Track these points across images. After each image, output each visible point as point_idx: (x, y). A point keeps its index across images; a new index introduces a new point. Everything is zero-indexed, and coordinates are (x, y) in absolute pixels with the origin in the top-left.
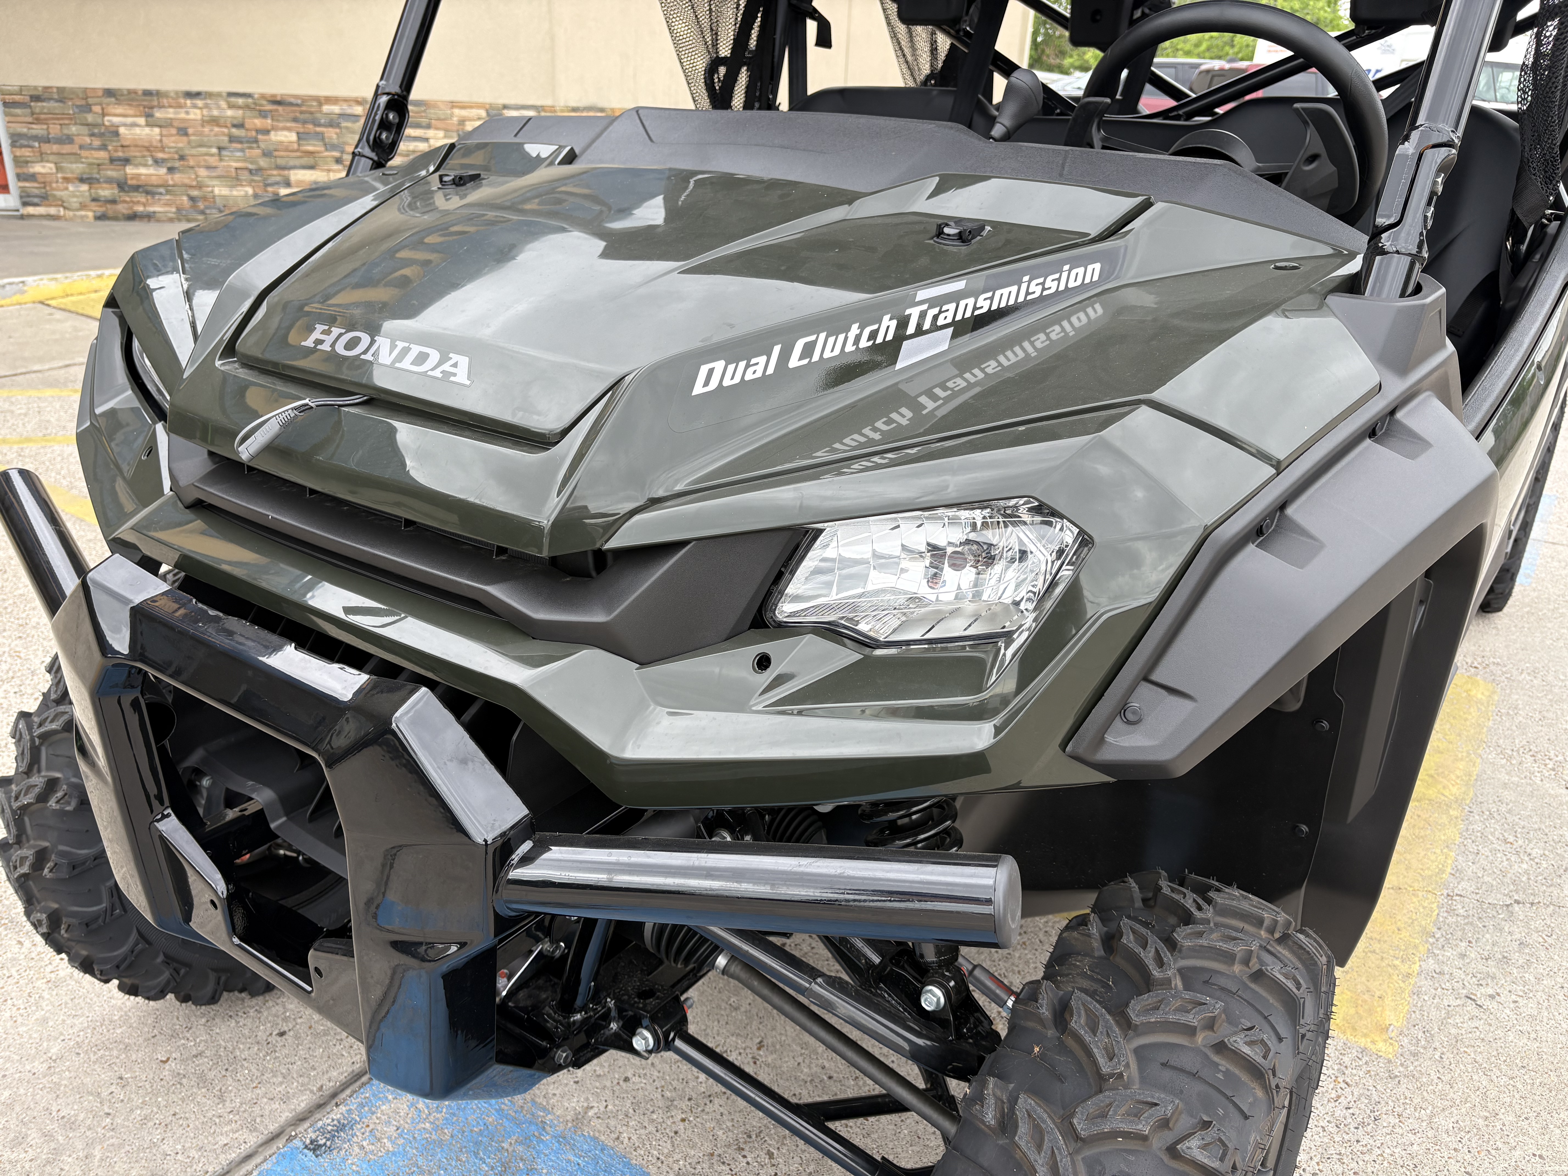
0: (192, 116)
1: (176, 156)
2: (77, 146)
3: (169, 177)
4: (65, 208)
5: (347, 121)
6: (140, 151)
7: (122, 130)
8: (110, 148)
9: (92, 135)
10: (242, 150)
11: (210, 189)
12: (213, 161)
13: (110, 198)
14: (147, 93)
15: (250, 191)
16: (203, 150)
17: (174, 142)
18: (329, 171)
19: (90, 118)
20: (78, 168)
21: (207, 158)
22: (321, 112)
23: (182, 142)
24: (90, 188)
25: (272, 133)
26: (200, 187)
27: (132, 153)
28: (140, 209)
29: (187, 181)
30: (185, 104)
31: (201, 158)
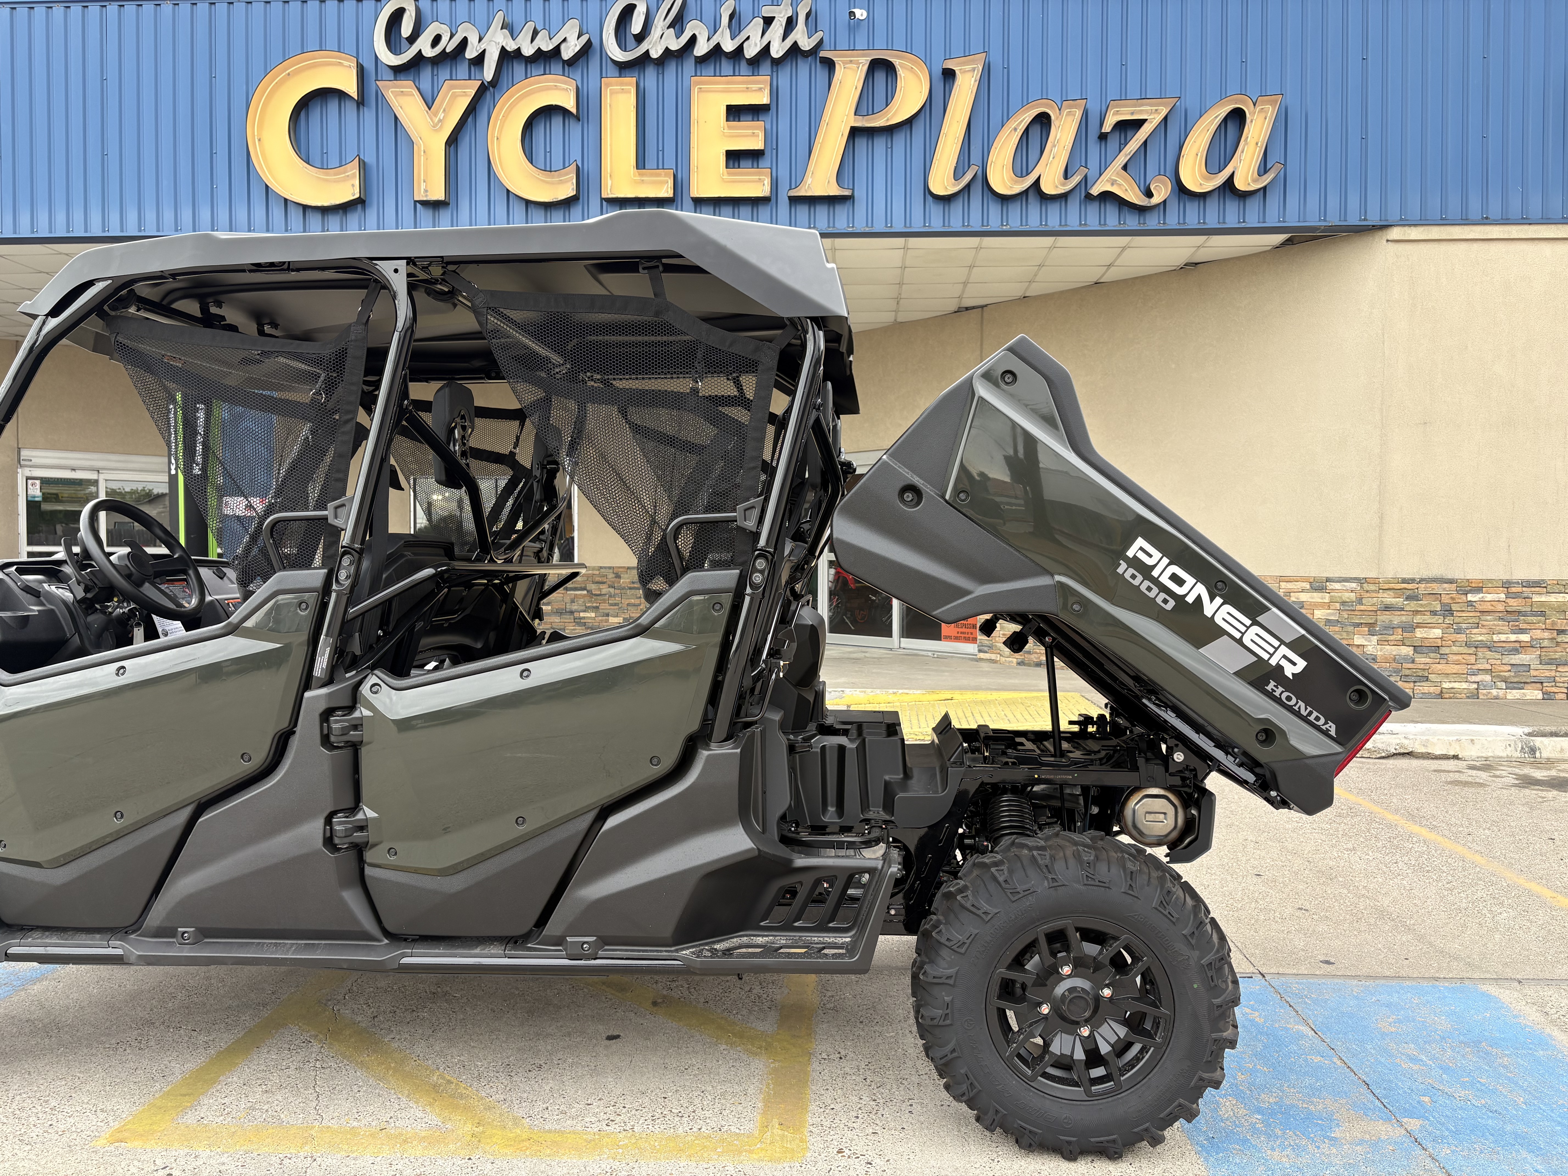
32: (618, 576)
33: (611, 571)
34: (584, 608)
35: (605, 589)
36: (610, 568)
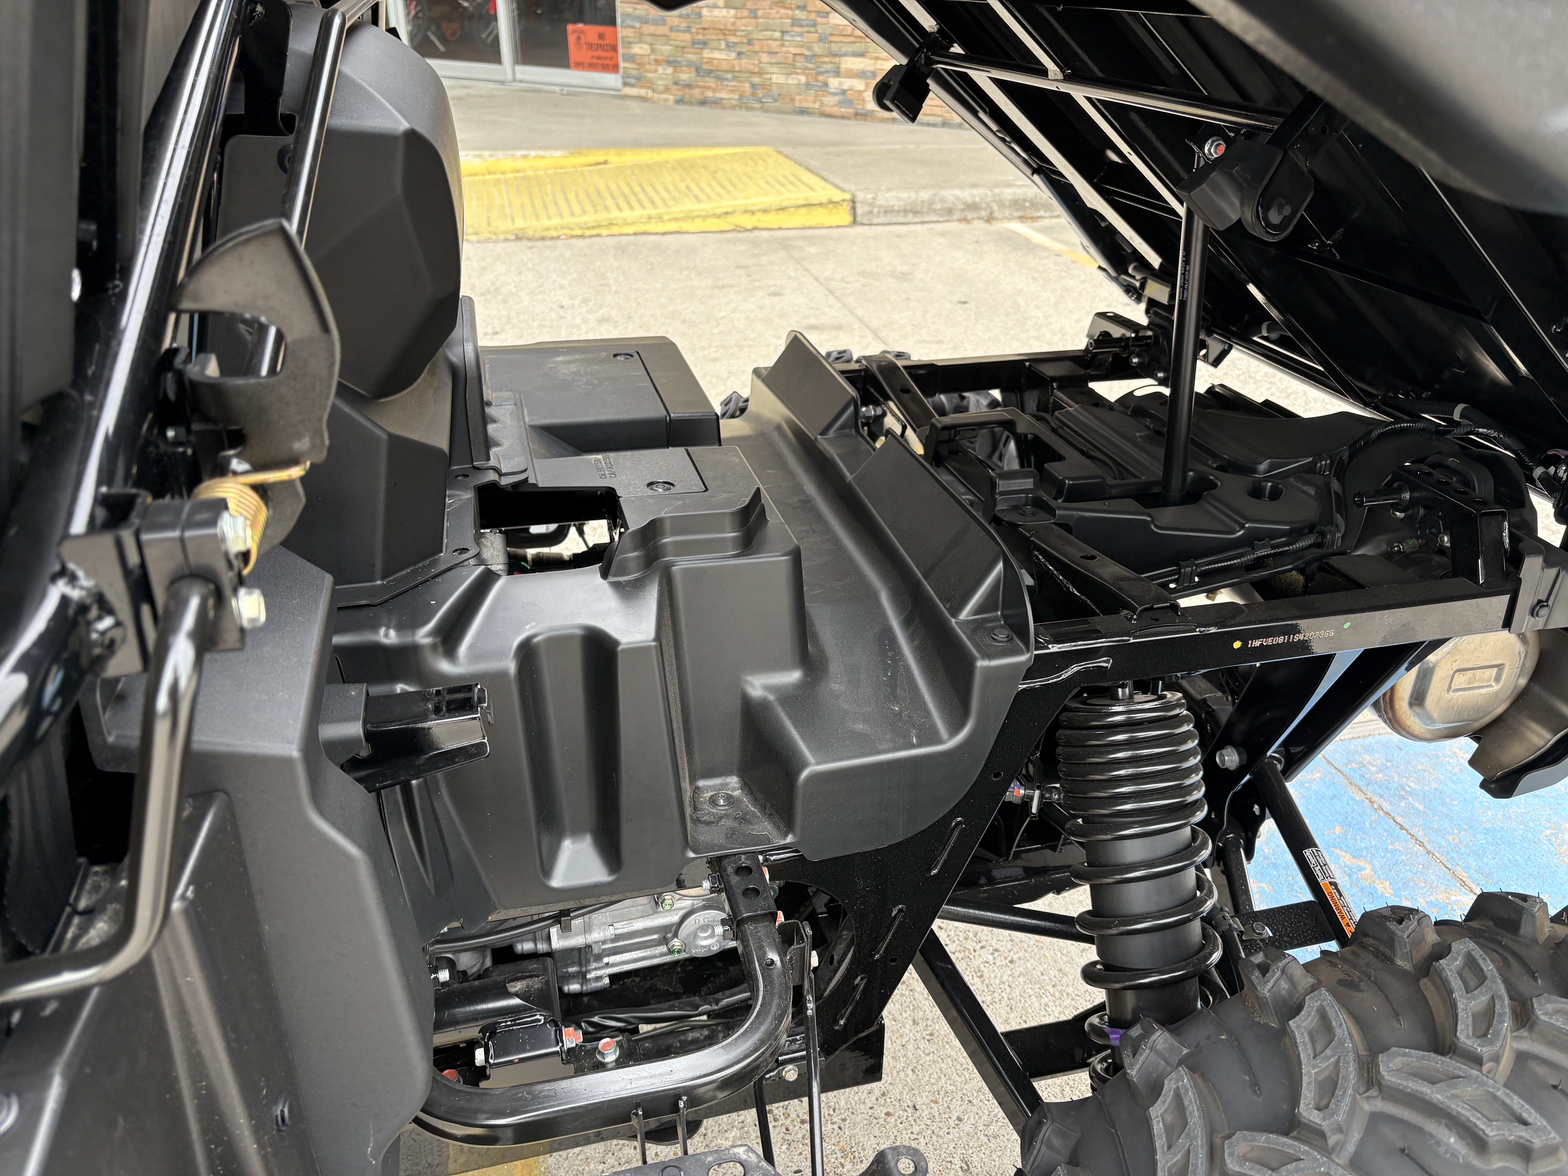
1: (745, 41)
2: (667, 28)
3: (736, 62)
4: (653, 90)
6: (717, 34)
7: (705, 12)
8: (694, 30)
9: (680, 17)
10: (801, 35)
11: (768, 76)
12: (775, 45)
13: (687, 83)
15: (803, 79)
16: (768, 34)
17: (745, 25)
18: (877, 58)
20: (666, 49)
21: (770, 42)
24: (675, 71)
25: (831, 15)
26: (760, 73)
27: (711, 36)
28: (709, 94)
29: (751, 67)
31: (765, 42)
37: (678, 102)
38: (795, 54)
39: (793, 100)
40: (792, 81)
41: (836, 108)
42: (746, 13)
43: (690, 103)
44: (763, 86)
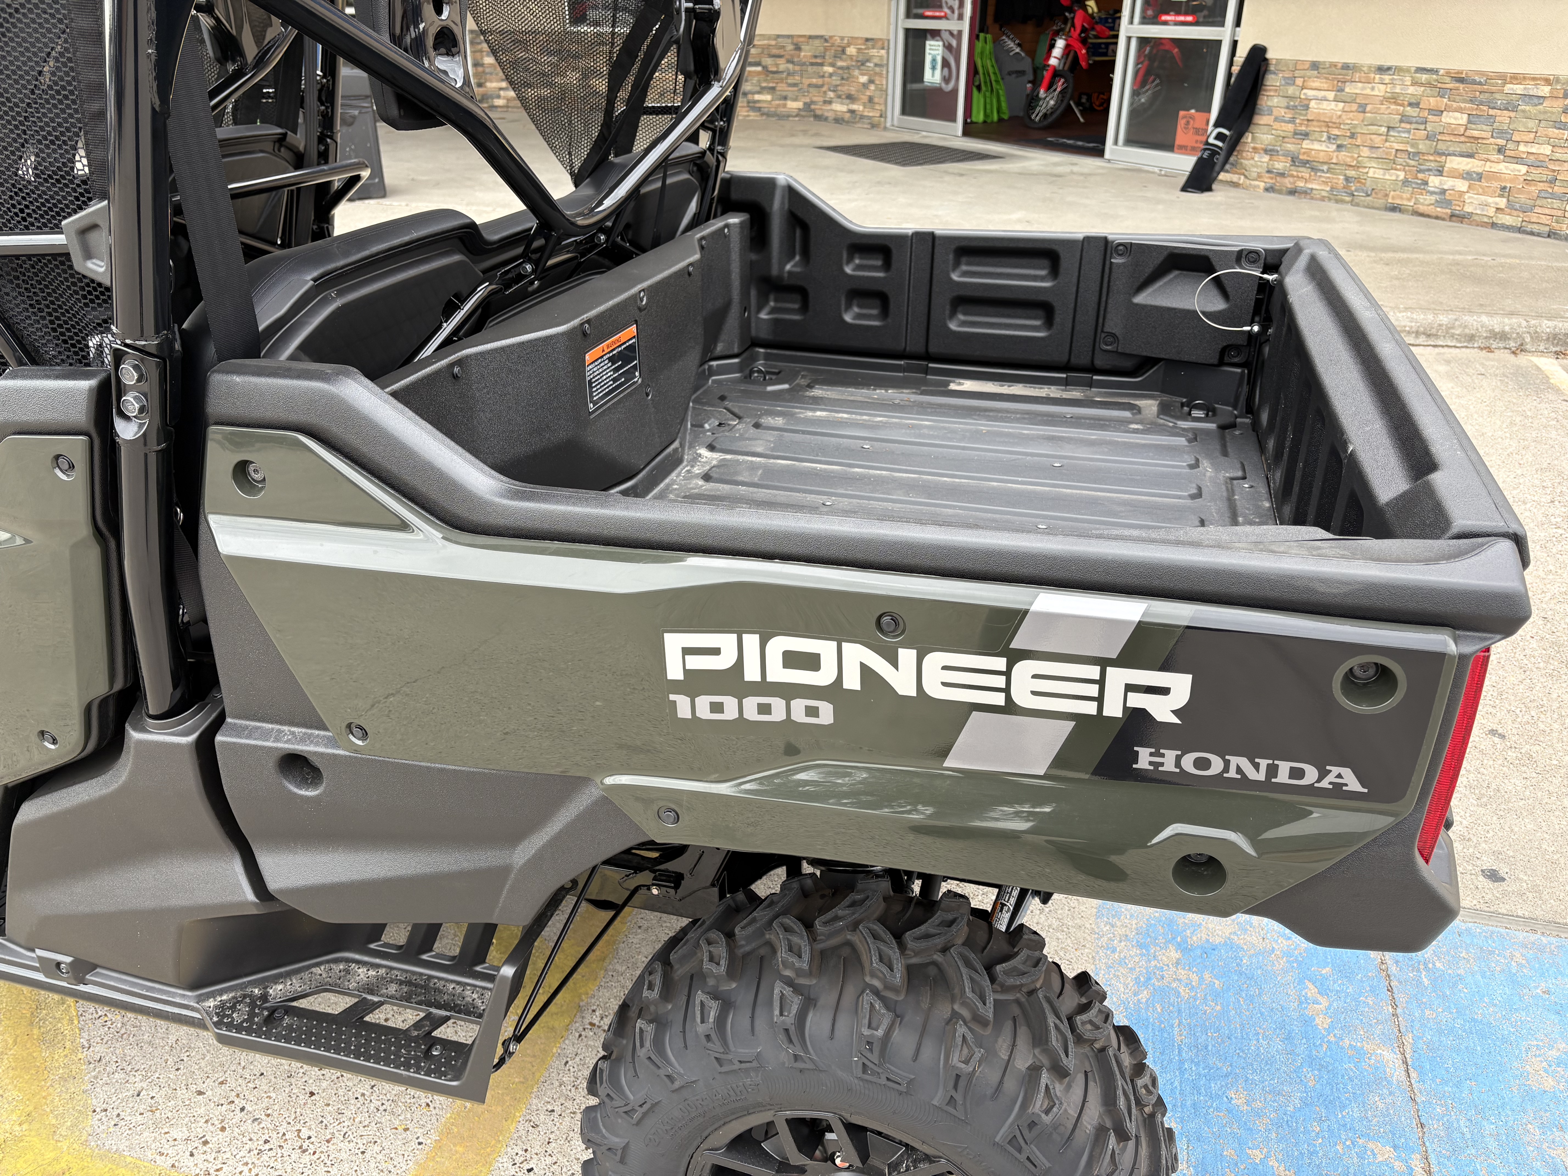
0: (1376, 93)
1: (1348, 134)
2: (1272, 117)
3: (1334, 154)
4: (1246, 177)
5: (1527, 104)
6: (1319, 127)
7: (1313, 104)
8: (1298, 121)
9: (1288, 108)
10: (1408, 131)
11: (1366, 170)
12: (1378, 140)
13: (1281, 171)
14: (1346, 67)
15: (1402, 175)
16: (1374, 128)
17: (1354, 119)
19: (1291, 90)
20: (1267, 138)
21: (1373, 137)
22: (1502, 92)
23: (1356, 119)
24: (1270, 160)
25: (1445, 113)
26: (1356, 167)
27: (1313, 127)
28: (1301, 184)
29: (1348, 160)
30: (1374, 78)
31: (1369, 136)
32: (798, 48)
33: (790, 41)
34: (758, 89)
35: (783, 65)
36: (789, 36)
37: (1267, 190)
38: (1397, 150)
39: (1387, 195)
40: (1390, 176)
41: (1432, 207)
42: (1354, 107)
43: (1280, 192)
44: (1358, 179)
